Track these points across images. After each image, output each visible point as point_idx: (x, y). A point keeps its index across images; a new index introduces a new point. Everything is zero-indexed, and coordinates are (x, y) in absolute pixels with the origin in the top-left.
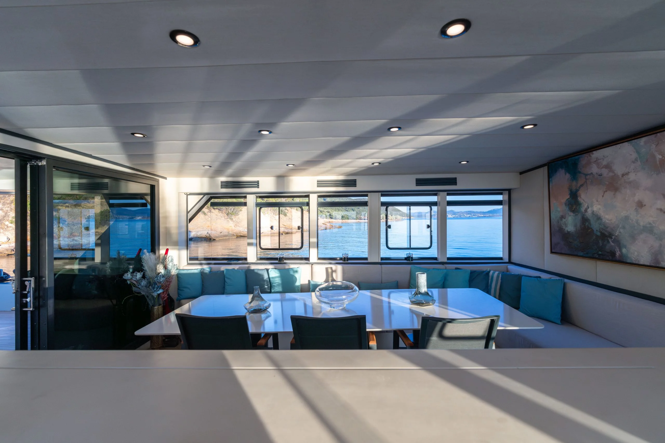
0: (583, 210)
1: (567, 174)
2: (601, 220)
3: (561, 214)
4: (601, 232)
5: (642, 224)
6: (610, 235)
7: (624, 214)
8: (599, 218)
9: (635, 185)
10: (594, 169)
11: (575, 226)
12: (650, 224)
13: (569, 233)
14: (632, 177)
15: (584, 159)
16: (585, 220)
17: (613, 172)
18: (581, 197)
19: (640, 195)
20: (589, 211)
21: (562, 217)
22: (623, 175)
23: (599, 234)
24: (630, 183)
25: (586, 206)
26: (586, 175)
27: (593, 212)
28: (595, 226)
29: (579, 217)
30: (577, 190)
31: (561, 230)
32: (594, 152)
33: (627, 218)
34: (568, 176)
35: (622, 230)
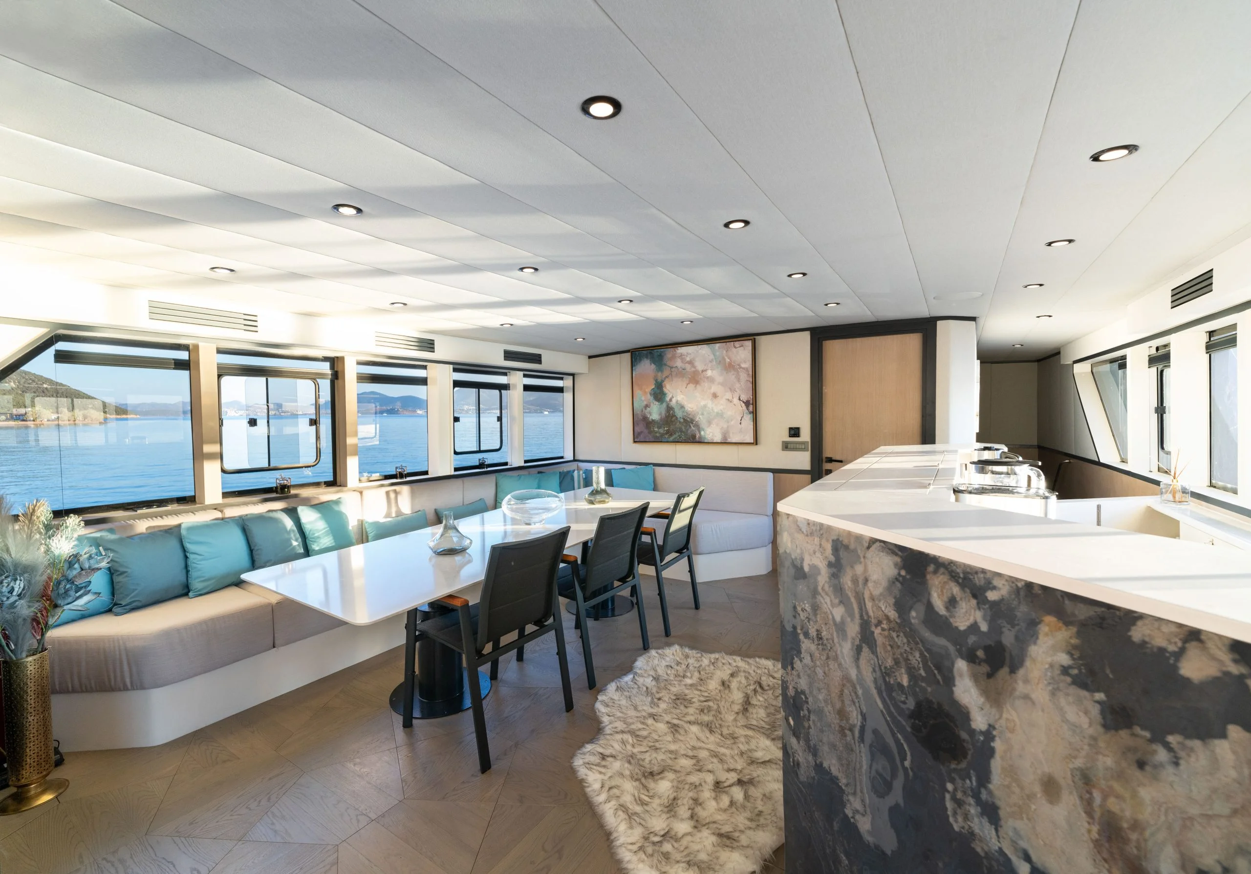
0: (668, 399)
1: (653, 365)
2: (684, 408)
3: (645, 403)
4: (684, 419)
5: (716, 411)
6: (692, 421)
7: (703, 403)
8: (682, 407)
9: (711, 380)
10: (679, 363)
11: (660, 414)
12: (721, 410)
13: (653, 420)
14: (709, 373)
15: (669, 353)
16: (669, 409)
17: (695, 367)
18: (666, 388)
19: (715, 388)
20: (674, 400)
21: (647, 406)
22: (703, 371)
23: (682, 420)
24: (708, 378)
25: (671, 396)
26: (672, 368)
27: (677, 402)
28: (679, 414)
29: (664, 405)
30: (662, 381)
31: (645, 418)
32: (679, 348)
33: (705, 406)
34: (653, 366)
35: (701, 416)
